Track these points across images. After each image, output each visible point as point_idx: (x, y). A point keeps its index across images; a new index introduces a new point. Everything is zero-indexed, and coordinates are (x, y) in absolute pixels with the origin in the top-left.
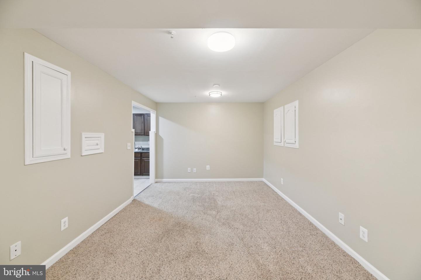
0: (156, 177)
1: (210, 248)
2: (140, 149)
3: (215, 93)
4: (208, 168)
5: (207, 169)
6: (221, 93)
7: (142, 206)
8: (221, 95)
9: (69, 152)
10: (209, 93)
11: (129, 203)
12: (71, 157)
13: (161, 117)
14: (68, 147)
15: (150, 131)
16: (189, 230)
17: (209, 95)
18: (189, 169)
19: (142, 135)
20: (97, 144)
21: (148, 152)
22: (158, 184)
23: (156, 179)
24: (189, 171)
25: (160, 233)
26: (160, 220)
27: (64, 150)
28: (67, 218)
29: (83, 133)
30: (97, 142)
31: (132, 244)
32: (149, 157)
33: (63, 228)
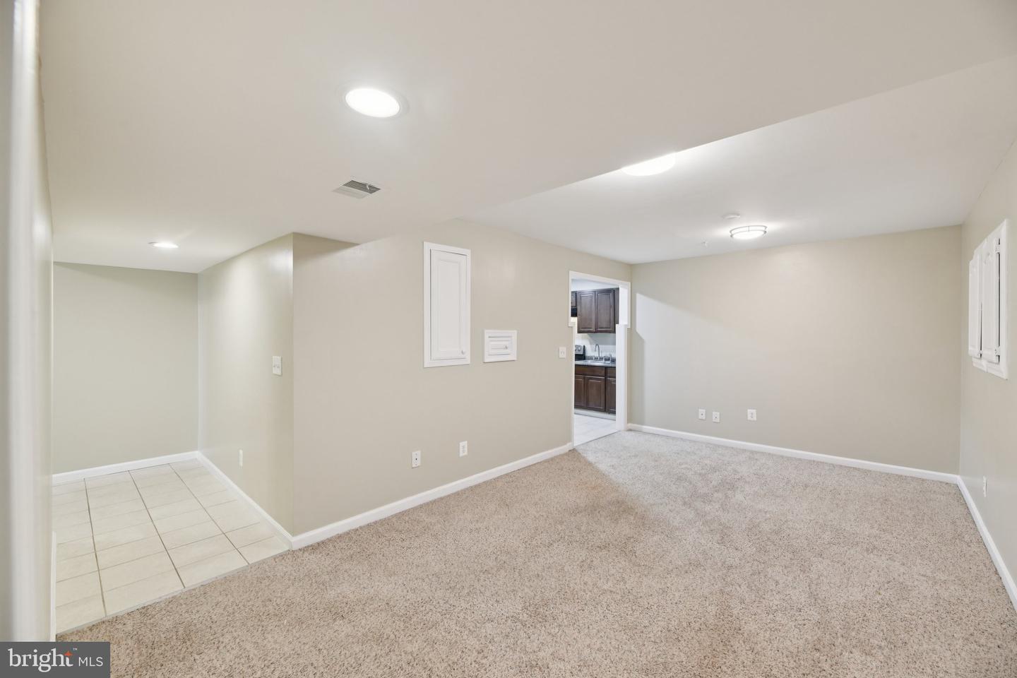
0: (630, 418)
1: (649, 552)
2: (609, 360)
3: (747, 231)
4: (752, 414)
5: (749, 418)
6: (763, 228)
7: (580, 462)
8: (765, 232)
9: (468, 356)
10: (731, 232)
11: (562, 452)
12: (471, 362)
13: (642, 293)
14: (467, 349)
15: (618, 323)
16: (632, 518)
17: (731, 236)
18: (702, 411)
19: (610, 332)
20: (506, 348)
21: (613, 365)
22: (633, 433)
23: (628, 423)
24: (700, 417)
25: (582, 505)
26: (594, 488)
27: (462, 352)
28: (466, 442)
29: (486, 331)
30: (506, 343)
31: (536, 504)
32: (615, 378)
33: (461, 454)
